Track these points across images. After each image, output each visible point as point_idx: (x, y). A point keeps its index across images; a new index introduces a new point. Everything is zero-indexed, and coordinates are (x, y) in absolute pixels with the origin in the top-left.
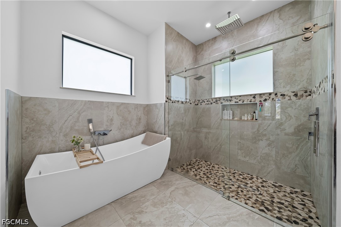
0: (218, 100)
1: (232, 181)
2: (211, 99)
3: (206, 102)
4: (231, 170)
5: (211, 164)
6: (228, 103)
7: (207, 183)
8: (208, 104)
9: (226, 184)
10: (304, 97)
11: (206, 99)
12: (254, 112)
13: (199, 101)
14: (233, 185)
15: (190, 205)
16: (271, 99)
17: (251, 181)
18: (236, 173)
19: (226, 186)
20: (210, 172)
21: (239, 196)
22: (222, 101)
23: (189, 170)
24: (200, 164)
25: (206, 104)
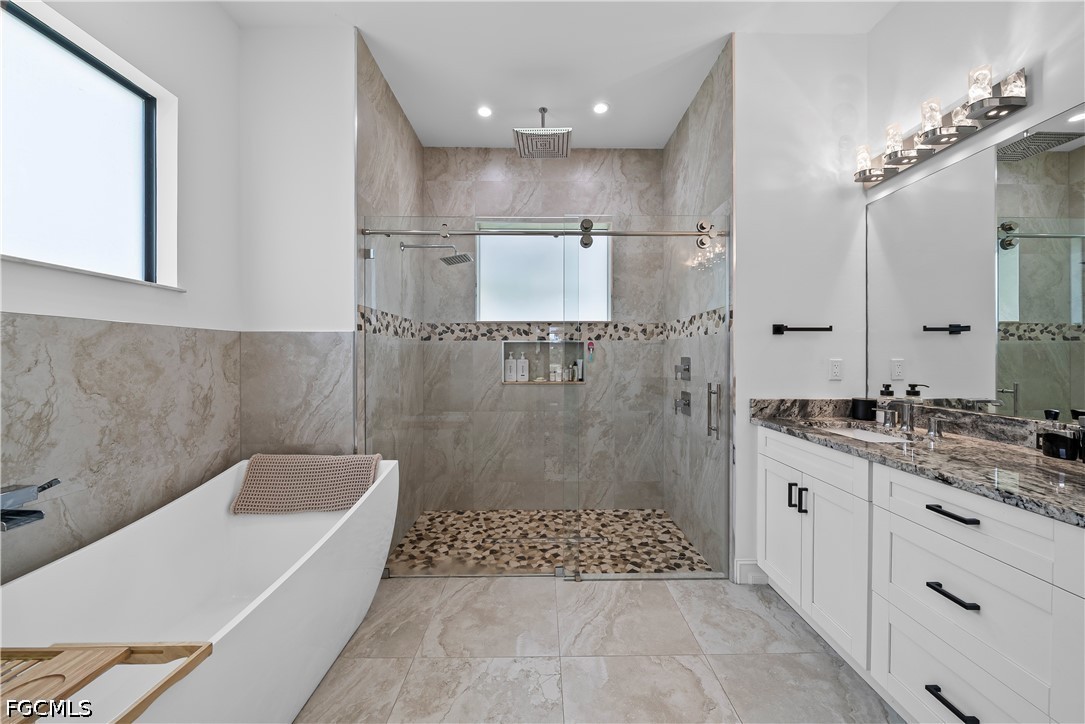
0: (491, 330)
1: (549, 539)
2: (475, 324)
3: (457, 333)
4: (532, 513)
5: (478, 515)
6: (523, 339)
7: (503, 568)
8: (465, 338)
9: (544, 551)
10: (655, 336)
11: (458, 325)
12: (575, 364)
13: (434, 327)
14: (558, 547)
15: (519, 640)
16: (608, 335)
17: (581, 524)
18: (543, 516)
19: (547, 555)
20: (489, 536)
21: (583, 563)
22: (505, 332)
23: (433, 555)
24: (449, 526)
25: (458, 338)
